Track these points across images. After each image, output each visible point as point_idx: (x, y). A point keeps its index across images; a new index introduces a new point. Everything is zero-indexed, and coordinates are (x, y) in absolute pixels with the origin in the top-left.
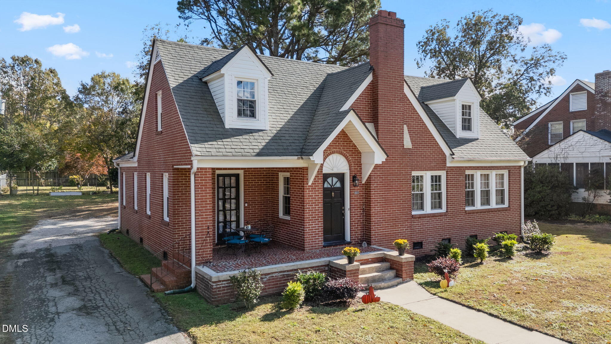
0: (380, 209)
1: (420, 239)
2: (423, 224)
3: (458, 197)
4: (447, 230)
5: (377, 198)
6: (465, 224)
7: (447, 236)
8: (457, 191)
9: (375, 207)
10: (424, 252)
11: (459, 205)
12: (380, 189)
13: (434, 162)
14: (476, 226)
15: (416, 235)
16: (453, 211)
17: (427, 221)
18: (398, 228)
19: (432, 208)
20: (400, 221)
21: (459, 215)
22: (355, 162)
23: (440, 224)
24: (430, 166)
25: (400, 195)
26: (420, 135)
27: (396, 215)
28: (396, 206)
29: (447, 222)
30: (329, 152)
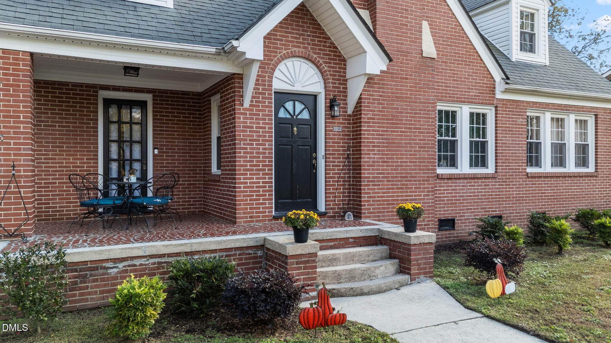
0: (377, 158)
1: (450, 214)
2: (456, 190)
3: (515, 150)
4: (496, 201)
5: (373, 139)
6: (526, 194)
7: (496, 211)
8: (512, 141)
9: (369, 154)
10: (458, 237)
11: (515, 163)
12: (379, 123)
13: (475, 89)
14: (545, 199)
15: (444, 207)
16: (505, 172)
17: (463, 186)
18: (410, 192)
19: (471, 166)
20: (415, 181)
21: (516, 178)
22: (335, 75)
23: (485, 192)
24: (468, 95)
25: (415, 136)
26: (451, 42)
27: (407, 170)
28: (407, 155)
29: (496, 188)
30: (285, 52)
